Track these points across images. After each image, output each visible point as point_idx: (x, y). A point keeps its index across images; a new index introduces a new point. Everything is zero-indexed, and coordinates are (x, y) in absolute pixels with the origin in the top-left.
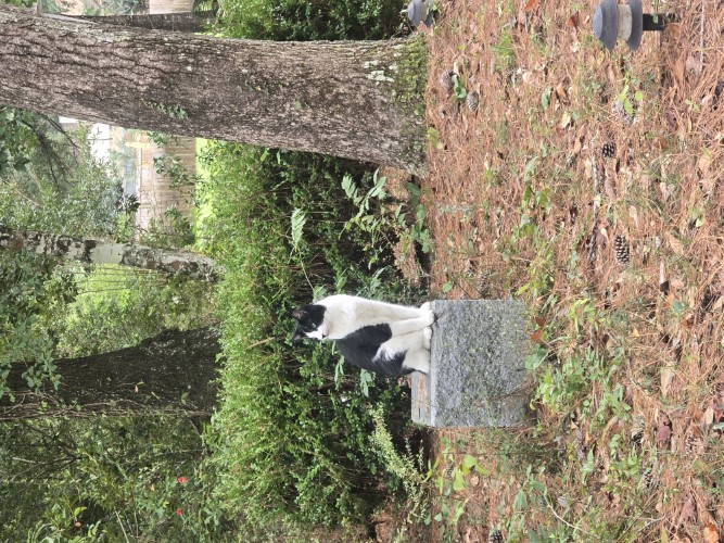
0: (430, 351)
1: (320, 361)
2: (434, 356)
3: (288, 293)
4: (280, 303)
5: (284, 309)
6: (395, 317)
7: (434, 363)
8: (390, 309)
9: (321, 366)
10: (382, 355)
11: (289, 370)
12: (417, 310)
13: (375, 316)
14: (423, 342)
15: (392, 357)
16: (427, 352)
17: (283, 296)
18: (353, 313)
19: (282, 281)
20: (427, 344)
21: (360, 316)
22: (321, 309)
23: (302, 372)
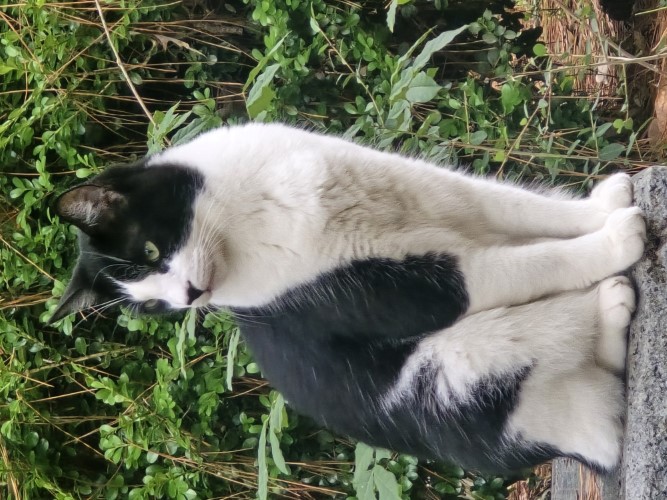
0: (623, 376)
1: (186, 398)
2: (638, 399)
3: (59, 114)
4: (28, 153)
5: (43, 181)
6: (481, 228)
7: (639, 431)
8: (465, 194)
9: (189, 422)
10: (425, 383)
11: (55, 436)
12: (577, 204)
13: (400, 223)
14: (596, 339)
15: (463, 394)
16: (610, 382)
17: (39, 128)
18: (313, 202)
19: (37, 62)
20: (613, 349)
21: (339, 218)
22: (184, 183)
23: (111, 445)
